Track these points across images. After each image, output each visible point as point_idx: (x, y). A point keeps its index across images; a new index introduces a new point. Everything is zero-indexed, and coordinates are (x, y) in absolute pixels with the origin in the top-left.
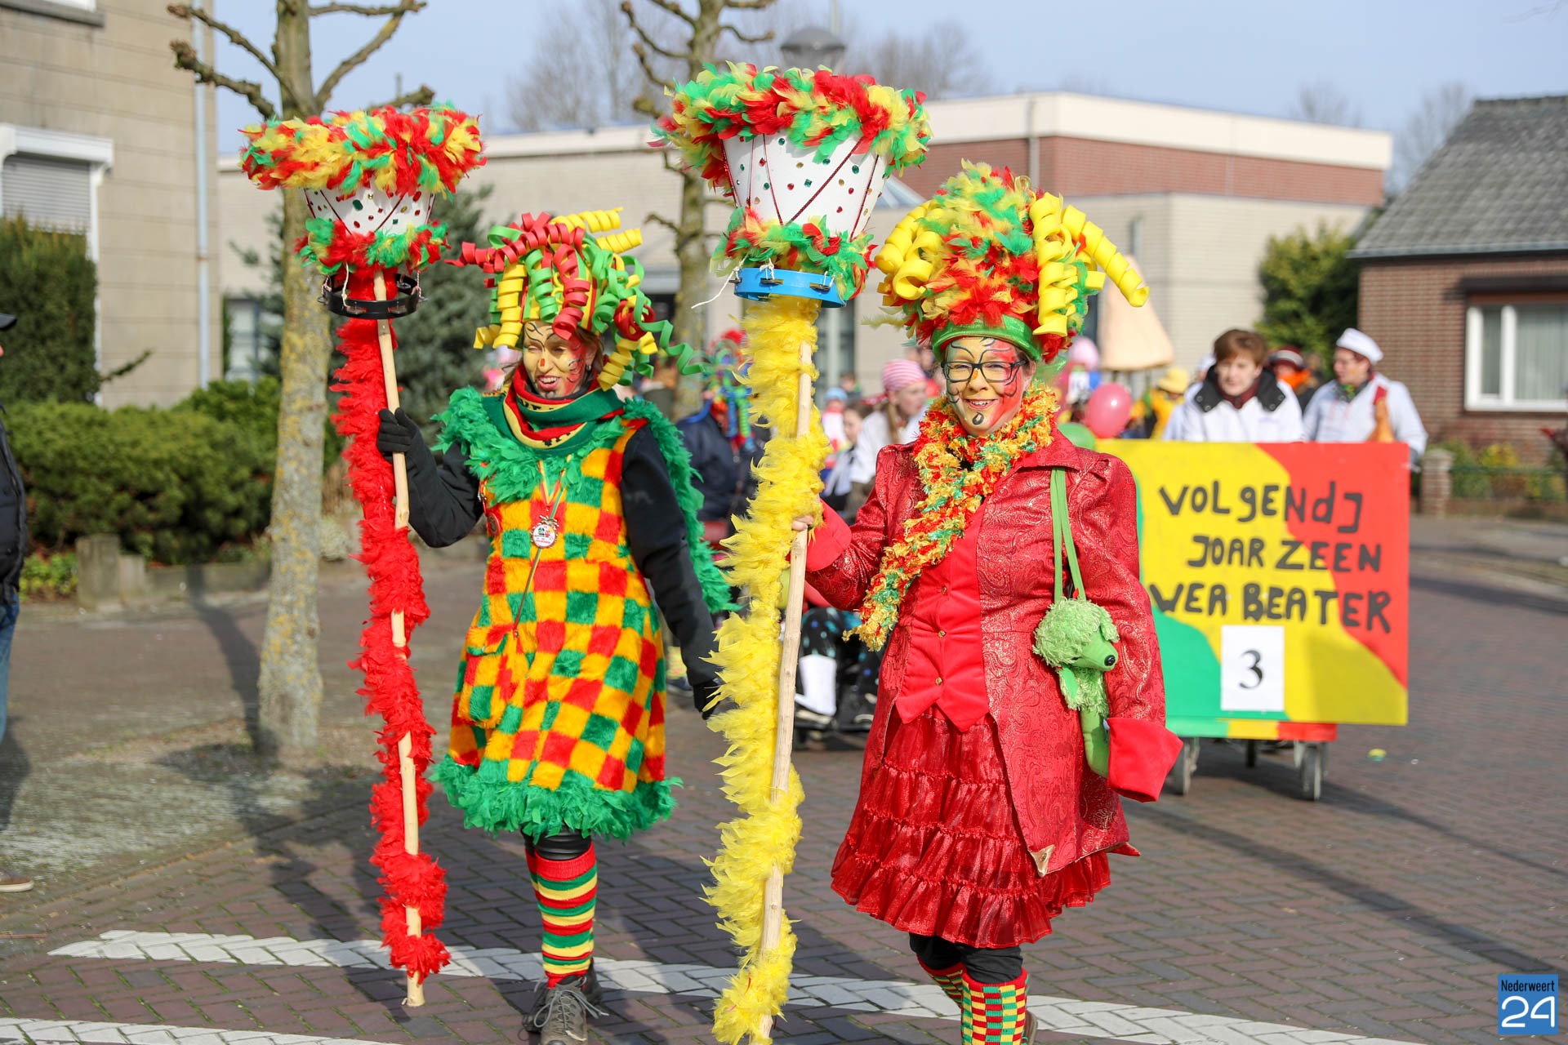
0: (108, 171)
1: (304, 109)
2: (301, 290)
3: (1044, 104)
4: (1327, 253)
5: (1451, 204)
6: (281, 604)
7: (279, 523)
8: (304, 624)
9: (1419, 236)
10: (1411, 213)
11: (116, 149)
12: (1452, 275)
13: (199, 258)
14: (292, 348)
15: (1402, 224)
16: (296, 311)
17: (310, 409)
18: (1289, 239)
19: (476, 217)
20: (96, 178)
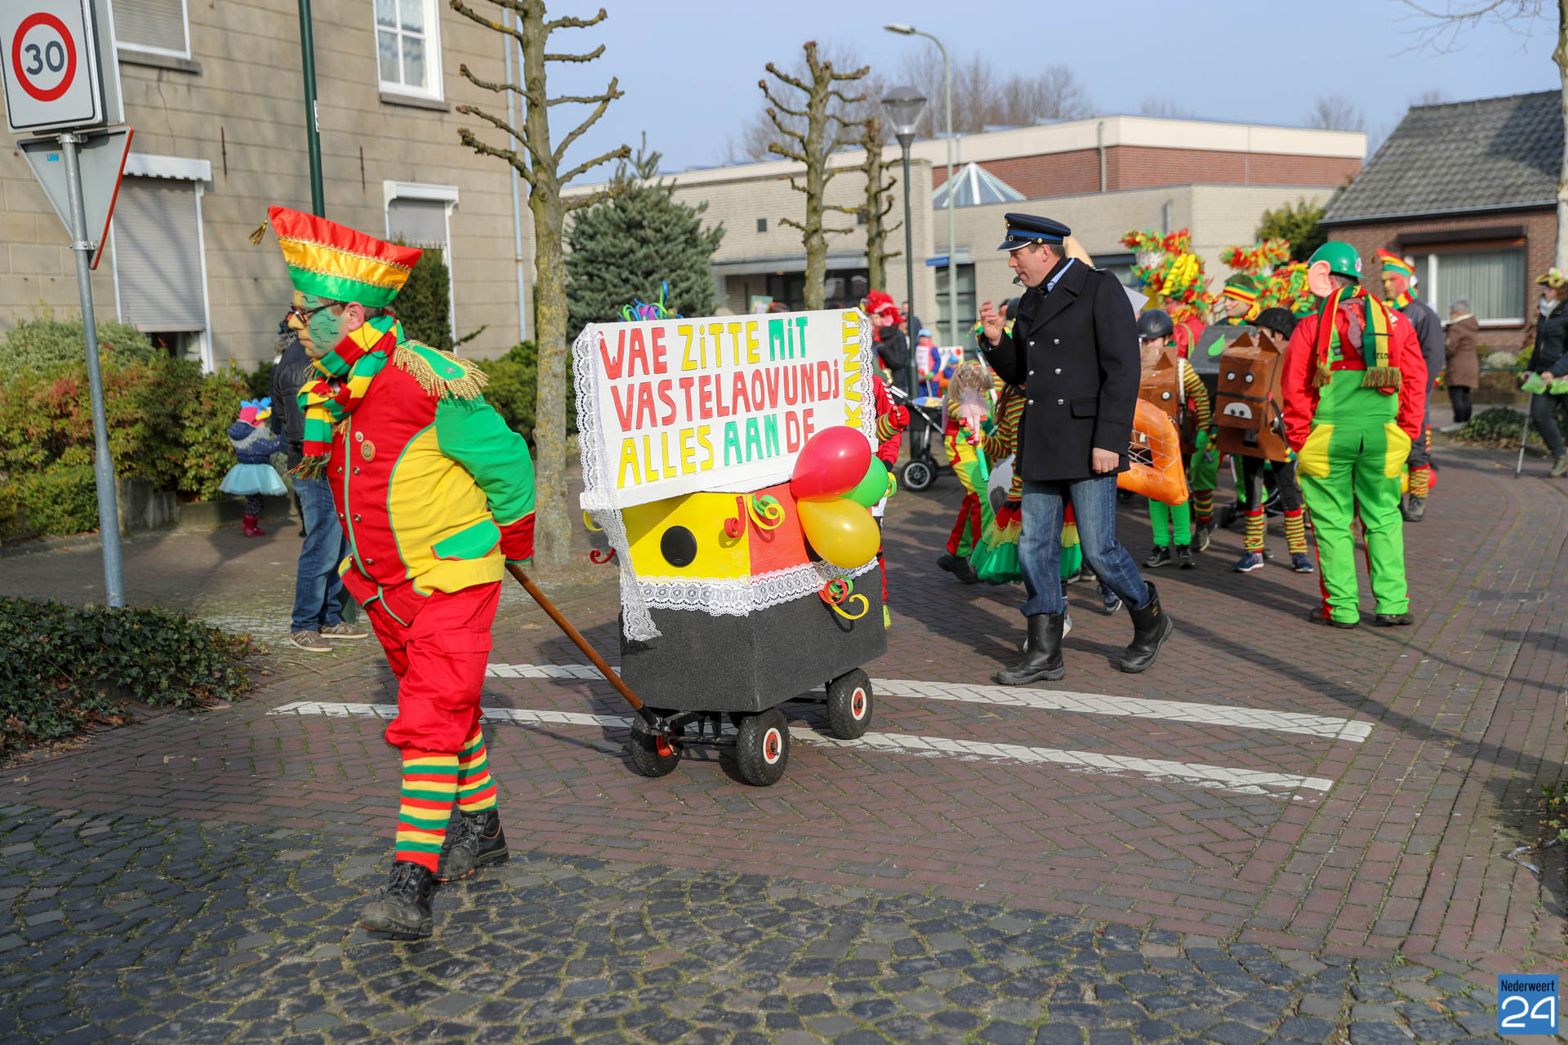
0: (456, 207)
1: (545, 165)
2: (547, 279)
3: (1109, 124)
4: (1305, 221)
5: (1392, 183)
6: (543, 476)
7: (540, 426)
8: (558, 489)
9: (1369, 206)
10: (1363, 190)
11: (460, 191)
12: (1392, 233)
13: (517, 261)
14: (544, 316)
15: (1356, 199)
16: (545, 293)
17: (556, 353)
18: (1279, 212)
19: (698, 224)
20: (449, 211)
